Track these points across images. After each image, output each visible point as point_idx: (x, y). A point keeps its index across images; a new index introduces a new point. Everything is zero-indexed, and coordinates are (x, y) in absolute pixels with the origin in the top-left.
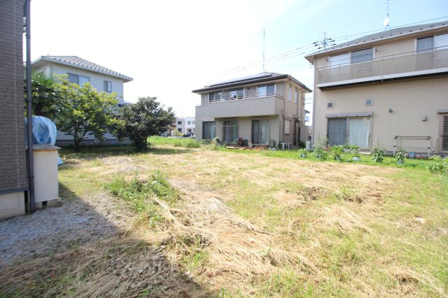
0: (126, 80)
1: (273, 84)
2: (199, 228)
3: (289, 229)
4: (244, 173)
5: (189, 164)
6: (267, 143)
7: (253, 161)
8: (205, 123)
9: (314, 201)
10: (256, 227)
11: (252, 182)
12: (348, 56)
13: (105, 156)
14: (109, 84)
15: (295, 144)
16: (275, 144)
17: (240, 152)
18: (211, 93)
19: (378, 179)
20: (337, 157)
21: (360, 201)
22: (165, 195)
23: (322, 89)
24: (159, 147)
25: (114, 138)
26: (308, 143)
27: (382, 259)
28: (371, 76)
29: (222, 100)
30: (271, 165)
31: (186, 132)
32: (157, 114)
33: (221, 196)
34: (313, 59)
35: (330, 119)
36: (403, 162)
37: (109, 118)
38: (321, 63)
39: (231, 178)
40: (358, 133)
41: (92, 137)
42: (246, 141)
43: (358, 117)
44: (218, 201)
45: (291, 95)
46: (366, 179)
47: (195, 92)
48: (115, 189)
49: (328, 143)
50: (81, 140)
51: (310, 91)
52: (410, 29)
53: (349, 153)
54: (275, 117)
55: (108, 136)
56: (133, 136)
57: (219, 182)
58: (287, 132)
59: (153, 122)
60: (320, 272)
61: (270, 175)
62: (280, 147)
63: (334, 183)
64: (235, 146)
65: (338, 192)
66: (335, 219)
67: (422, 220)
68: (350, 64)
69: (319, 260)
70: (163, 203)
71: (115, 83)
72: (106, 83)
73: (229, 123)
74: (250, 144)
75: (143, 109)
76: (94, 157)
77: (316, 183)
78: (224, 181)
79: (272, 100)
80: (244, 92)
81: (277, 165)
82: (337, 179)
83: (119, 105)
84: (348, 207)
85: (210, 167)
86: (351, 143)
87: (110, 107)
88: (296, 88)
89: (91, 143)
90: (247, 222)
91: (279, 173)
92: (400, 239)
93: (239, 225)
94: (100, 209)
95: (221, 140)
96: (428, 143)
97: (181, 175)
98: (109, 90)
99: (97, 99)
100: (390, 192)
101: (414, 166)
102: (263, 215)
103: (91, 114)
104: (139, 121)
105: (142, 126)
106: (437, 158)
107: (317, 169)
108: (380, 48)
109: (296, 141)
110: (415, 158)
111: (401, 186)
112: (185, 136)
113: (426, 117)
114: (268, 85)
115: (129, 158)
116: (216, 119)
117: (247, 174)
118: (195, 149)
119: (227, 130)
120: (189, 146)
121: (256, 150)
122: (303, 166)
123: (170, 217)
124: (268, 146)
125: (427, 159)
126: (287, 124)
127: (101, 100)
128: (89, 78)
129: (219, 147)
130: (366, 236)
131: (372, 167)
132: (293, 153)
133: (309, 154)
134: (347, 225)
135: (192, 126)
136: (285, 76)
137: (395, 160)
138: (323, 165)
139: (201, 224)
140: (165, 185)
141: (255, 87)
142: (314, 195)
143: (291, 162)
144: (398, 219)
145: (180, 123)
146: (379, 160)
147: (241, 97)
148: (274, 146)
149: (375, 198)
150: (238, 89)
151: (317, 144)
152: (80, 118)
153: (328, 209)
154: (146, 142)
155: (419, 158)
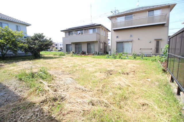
0: (28, 25)
1: (95, 28)
2: (61, 93)
3: (101, 88)
4: (84, 66)
5: (59, 63)
6: (94, 53)
7: (88, 60)
8: (67, 45)
9: (111, 76)
10: (87, 89)
11: (87, 69)
12: (124, 17)
13: (18, 62)
14: (19, 27)
15: (104, 53)
16: (97, 53)
17: (83, 57)
18: (69, 31)
19: (134, 65)
20: (120, 57)
21: (128, 74)
22: (46, 78)
23: (114, 30)
24: (46, 56)
25: (22, 53)
26: (109, 52)
27: (135, 97)
28: (132, 25)
29: (74, 35)
30: (95, 62)
31: (59, 49)
32: (44, 41)
33: (72, 77)
34: (111, 18)
35: (117, 43)
36: (143, 58)
37: (19, 43)
38: (114, 20)
39: (77, 68)
40: (127, 48)
41: (11, 53)
42: (85, 52)
43: (127, 42)
44: (71, 79)
45: (102, 33)
46: (130, 65)
47: (62, 31)
48: (20, 77)
49: (117, 52)
50: (5, 54)
51: (110, 31)
52: (146, 7)
53: (124, 55)
54: (96, 42)
55: (20, 52)
56: (32, 51)
57: (72, 70)
58: (101, 48)
59: (42, 45)
60: (112, 106)
61: (94, 66)
62: (99, 54)
63: (119, 68)
64: (80, 54)
65: (120, 71)
66: (118, 82)
67: (149, 80)
68: (124, 21)
69: (112, 101)
70: (44, 82)
71: (22, 27)
72: (17, 26)
73: (77, 45)
74: (87, 53)
75: (36, 39)
76: (12, 62)
77: (112, 68)
78: (75, 70)
79: (95, 35)
80: (83, 31)
81: (97, 62)
82: (120, 66)
83: (25, 37)
84: (123, 77)
85: (69, 64)
86: (125, 51)
87: (19, 38)
88: (105, 30)
89: (12, 56)
90: (83, 87)
91: (98, 65)
92: (142, 88)
93: (79, 89)
94: (11, 88)
95: (74, 52)
96: (151, 51)
97: (55, 68)
98: (19, 30)
99: (12, 34)
100: (138, 70)
101: (146, 59)
102: (90, 83)
103: (9, 41)
104: (35, 44)
105: (36, 47)
106: (154, 56)
107: (113, 62)
108: (135, 14)
109: (105, 51)
110: (147, 56)
111: (142, 67)
112: (59, 51)
113: (151, 41)
114: (93, 28)
115: (31, 62)
116: (72, 43)
117: (85, 66)
118: (63, 56)
119: (77, 48)
120: (60, 55)
121: (89, 56)
122: (107, 61)
123: (47, 88)
124: (94, 54)
125: (151, 56)
126: (101, 45)
127: (14, 34)
128: (8, 24)
129: (74, 55)
130: (130, 88)
131: (132, 60)
132: (104, 56)
133: (110, 57)
134: (123, 84)
135: (62, 46)
136: (100, 25)
137: (140, 57)
138: (115, 60)
139: (62, 90)
140: (46, 74)
141: (88, 29)
142: (111, 73)
143: (103, 60)
144: (141, 80)
145: (56, 45)
146: (135, 58)
147: (82, 34)
148: (96, 54)
149: (133, 72)
150: (81, 30)
151: (113, 53)
152: (3, 43)
153: (116, 78)
154: (39, 54)
155: (148, 57)
